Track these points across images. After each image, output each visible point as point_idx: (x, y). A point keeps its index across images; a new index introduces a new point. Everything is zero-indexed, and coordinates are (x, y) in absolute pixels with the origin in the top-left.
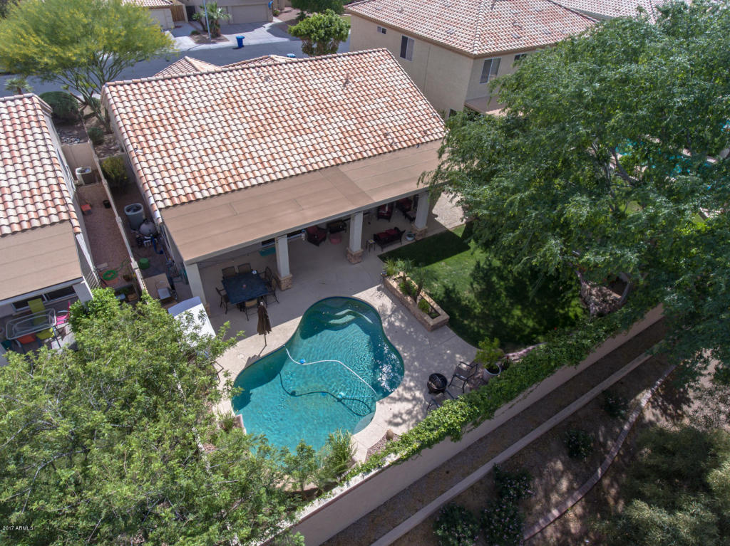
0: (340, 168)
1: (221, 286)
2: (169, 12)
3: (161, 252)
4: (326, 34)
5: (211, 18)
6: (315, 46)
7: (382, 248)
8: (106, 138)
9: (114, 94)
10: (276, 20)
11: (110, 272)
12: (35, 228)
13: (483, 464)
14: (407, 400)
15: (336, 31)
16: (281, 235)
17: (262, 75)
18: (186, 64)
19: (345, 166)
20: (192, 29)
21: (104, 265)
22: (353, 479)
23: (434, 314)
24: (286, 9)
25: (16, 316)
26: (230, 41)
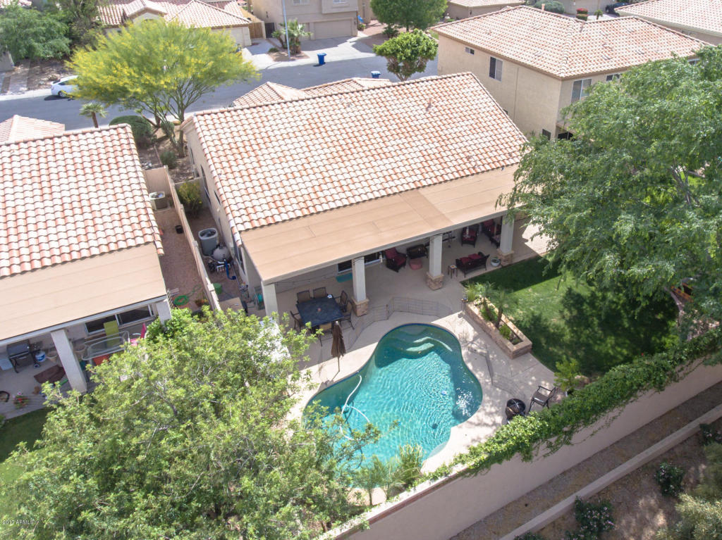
0: (421, 190)
1: (295, 311)
2: (247, 30)
3: (234, 278)
4: (412, 53)
5: (291, 36)
6: (401, 64)
7: (465, 274)
8: (180, 161)
9: (202, 123)
10: (361, 35)
11: (184, 297)
12: (121, 249)
13: (565, 497)
14: (486, 425)
15: (423, 50)
16: (358, 257)
17: (345, 101)
18: (268, 90)
19: (425, 189)
20: (270, 46)
21: (177, 290)
22: (420, 485)
23: (516, 341)
24: (373, 22)
25: (88, 340)
26: (311, 57)
